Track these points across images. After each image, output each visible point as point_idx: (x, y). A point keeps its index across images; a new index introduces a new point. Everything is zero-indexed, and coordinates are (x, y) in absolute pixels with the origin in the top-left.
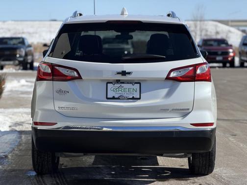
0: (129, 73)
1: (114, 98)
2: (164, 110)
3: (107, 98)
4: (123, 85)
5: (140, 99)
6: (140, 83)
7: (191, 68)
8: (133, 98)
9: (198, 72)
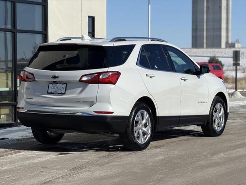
0: (58, 77)
1: (51, 93)
2: (78, 102)
3: (48, 93)
4: (57, 85)
5: (64, 94)
6: (66, 84)
7: (96, 75)
8: (61, 94)
9: (101, 77)
